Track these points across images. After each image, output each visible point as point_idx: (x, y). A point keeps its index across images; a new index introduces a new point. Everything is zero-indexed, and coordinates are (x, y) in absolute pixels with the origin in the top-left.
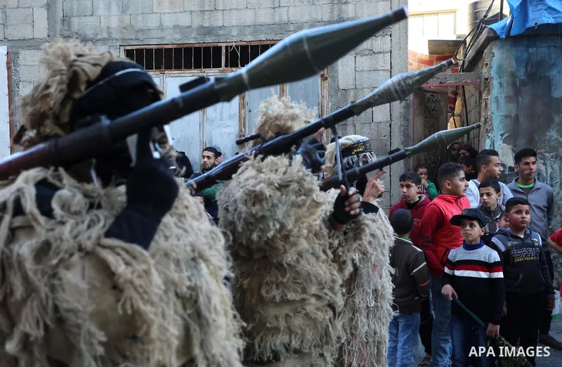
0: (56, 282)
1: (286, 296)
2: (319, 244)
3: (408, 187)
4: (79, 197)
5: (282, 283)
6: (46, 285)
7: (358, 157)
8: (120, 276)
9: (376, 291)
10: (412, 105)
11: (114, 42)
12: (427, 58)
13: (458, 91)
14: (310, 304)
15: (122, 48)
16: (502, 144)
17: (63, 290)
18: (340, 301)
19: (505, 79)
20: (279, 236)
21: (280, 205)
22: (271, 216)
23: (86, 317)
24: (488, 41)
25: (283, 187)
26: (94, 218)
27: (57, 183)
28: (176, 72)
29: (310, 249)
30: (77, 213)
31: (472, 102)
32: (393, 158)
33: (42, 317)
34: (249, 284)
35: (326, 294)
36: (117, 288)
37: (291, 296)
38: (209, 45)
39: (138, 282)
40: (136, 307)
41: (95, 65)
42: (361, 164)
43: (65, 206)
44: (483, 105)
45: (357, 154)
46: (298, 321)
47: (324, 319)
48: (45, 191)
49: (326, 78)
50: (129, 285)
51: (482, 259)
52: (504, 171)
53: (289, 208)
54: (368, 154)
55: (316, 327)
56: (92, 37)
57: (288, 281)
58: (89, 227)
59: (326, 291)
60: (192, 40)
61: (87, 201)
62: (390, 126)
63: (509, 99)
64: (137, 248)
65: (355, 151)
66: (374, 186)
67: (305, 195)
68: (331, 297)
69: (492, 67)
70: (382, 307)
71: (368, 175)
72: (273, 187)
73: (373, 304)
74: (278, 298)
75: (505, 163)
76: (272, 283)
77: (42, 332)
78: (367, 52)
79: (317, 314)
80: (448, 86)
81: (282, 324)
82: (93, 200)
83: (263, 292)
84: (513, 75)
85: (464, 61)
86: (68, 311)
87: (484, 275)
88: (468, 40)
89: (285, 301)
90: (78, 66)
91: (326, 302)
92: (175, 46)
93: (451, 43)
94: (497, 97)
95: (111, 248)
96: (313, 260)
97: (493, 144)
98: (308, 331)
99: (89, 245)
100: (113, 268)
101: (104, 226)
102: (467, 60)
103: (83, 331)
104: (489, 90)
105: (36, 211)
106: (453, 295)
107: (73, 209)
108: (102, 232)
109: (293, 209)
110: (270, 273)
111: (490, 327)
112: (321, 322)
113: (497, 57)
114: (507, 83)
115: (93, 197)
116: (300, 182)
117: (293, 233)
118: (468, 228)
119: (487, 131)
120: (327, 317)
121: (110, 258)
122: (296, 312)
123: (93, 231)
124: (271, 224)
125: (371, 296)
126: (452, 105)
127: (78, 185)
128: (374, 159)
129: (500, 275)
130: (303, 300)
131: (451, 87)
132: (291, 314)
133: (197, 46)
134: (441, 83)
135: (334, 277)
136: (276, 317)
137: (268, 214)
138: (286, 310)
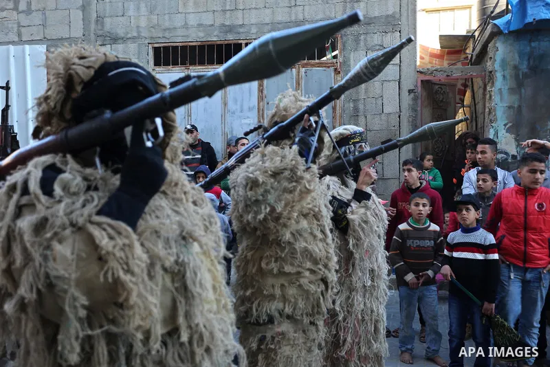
0: (49, 253)
1: (284, 268)
2: (318, 225)
3: (409, 170)
4: (79, 179)
5: (281, 257)
6: (41, 255)
7: (355, 146)
8: (102, 249)
9: (372, 271)
10: (420, 96)
11: (143, 40)
12: (439, 52)
13: (467, 83)
14: (304, 277)
15: (150, 46)
16: (505, 134)
17: (55, 260)
18: (333, 277)
19: (508, 73)
20: (269, 218)
21: (272, 191)
22: (264, 200)
23: (73, 283)
24: (493, 35)
25: (276, 174)
26: (89, 198)
27: (63, 167)
28: (199, 67)
29: (309, 229)
30: (75, 194)
31: (479, 93)
32: (385, 147)
33: (35, 282)
34: (252, 255)
35: (320, 270)
36: (102, 259)
37: (288, 269)
38: (230, 42)
39: (119, 254)
40: (116, 276)
41: (88, 67)
42: (357, 154)
43: (65, 188)
44: (488, 96)
45: (354, 144)
46: (292, 291)
47: (316, 291)
48: (51, 174)
49: (339, 72)
50: (112, 257)
51: (478, 242)
52: (507, 159)
53: (281, 193)
54: (363, 144)
55: (308, 298)
56: (123, 35)
57: (285, 255)
58: (84, 206)
59: (321, 267)
60: (215, 37)
61: (86, 183)
62: (399, 117)
63: (512, 91)
64: (122, 226)
65: (352, 141)
66: (368, 174)
67: (296, 181)
68: (324, 272)
69: (495, 60)
70: (378, 287)
71: (361, 163)
72: (267, 174)
73: (369, 283)
74: (275, 271)
75: (508, 151)
76: (271, 256)
77: (34, 296)
78: (378, 47)
79: (310, 287)
80: (458, 79)
81: (278, 292)
82: (90, 183)
83: (263, 265)
84: (516, 68)
85: (472, 55)
86: (57, 277)
87: (479, 256)
88: (477, 34)
89: (281, 273)
90: (73, 69)
91: (320, 277)
92: (199, 43)
93: (460, 38)
94: (500, 89)
95: (99, 224)
96: (310, 238)
97: (496, 134)
98: (300, 301)
99: (81, 221)
100: (97, 241)
101: (97, 206)
102: (475, 53)
103: (69, 295)
104: (493, 83)
105: (39, 192)
106: (451, 276)
107: (73, 190)
108: (94, 211)
109: (285, 194)
110: (270, 247)
111: (486, 305)
112: (313, 294)
113: (500, 52)
114: (511, 76)
115: (90, 180)
116: (293, 170)
117: (283, 216)
118: (464, 212)
119: (491, 121)
120: (319, 290)
121: (96, 232)
122: (291, 283)
123: (86, 209)
124: (263, 207)
125: (368, 275)
126: (462, 97)
127: (81, 169)
128: (367, 149)
129: (496, 256)
130: (299, 273)
131: (462, 79)
132: (286, 284)
133: (218, 43)
134: (448, 76)
135: (329, 255)
136: (273, 286)
137: (261, 198)
138: (282, 280)
